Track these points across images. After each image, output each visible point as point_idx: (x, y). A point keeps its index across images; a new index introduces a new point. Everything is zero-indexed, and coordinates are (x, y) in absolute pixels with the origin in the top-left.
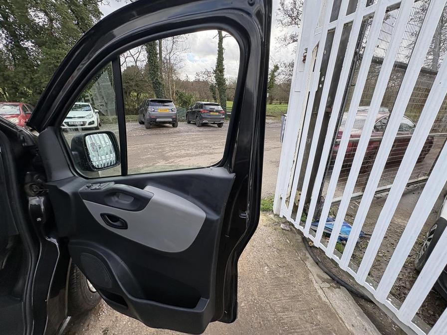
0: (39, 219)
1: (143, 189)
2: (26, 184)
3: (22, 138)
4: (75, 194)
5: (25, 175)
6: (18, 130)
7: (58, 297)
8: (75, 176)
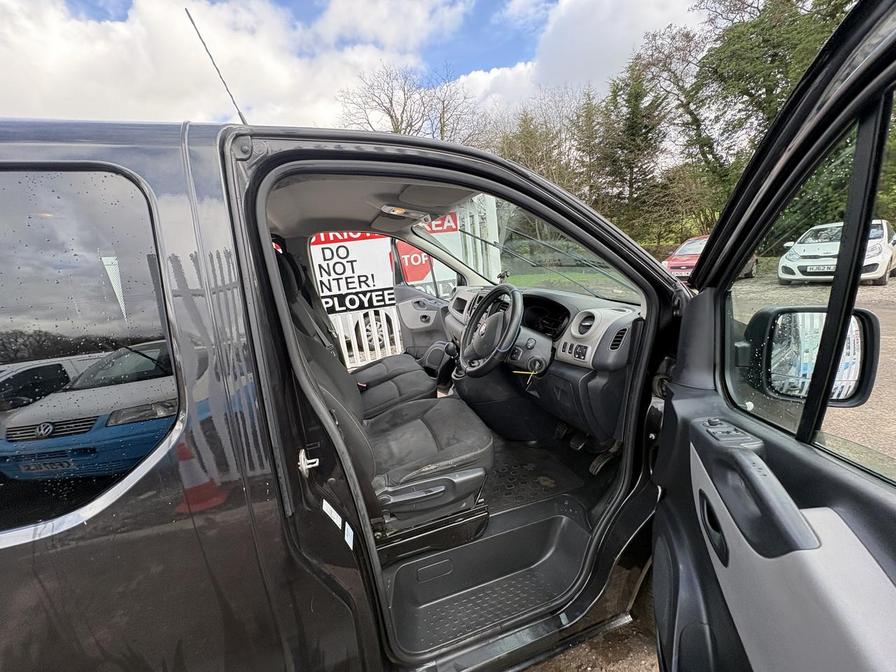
0: (652, 436)
1: (800, 508)
2: (659, 374)
3: (676, 303)
4: (686, 423)
5: (663, 359)
6: (676, 288)
7: (628, 571)
8: (716, 390)
